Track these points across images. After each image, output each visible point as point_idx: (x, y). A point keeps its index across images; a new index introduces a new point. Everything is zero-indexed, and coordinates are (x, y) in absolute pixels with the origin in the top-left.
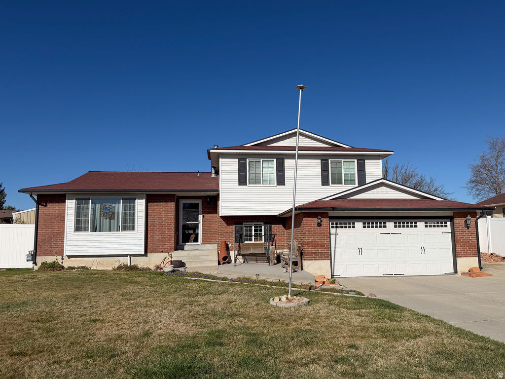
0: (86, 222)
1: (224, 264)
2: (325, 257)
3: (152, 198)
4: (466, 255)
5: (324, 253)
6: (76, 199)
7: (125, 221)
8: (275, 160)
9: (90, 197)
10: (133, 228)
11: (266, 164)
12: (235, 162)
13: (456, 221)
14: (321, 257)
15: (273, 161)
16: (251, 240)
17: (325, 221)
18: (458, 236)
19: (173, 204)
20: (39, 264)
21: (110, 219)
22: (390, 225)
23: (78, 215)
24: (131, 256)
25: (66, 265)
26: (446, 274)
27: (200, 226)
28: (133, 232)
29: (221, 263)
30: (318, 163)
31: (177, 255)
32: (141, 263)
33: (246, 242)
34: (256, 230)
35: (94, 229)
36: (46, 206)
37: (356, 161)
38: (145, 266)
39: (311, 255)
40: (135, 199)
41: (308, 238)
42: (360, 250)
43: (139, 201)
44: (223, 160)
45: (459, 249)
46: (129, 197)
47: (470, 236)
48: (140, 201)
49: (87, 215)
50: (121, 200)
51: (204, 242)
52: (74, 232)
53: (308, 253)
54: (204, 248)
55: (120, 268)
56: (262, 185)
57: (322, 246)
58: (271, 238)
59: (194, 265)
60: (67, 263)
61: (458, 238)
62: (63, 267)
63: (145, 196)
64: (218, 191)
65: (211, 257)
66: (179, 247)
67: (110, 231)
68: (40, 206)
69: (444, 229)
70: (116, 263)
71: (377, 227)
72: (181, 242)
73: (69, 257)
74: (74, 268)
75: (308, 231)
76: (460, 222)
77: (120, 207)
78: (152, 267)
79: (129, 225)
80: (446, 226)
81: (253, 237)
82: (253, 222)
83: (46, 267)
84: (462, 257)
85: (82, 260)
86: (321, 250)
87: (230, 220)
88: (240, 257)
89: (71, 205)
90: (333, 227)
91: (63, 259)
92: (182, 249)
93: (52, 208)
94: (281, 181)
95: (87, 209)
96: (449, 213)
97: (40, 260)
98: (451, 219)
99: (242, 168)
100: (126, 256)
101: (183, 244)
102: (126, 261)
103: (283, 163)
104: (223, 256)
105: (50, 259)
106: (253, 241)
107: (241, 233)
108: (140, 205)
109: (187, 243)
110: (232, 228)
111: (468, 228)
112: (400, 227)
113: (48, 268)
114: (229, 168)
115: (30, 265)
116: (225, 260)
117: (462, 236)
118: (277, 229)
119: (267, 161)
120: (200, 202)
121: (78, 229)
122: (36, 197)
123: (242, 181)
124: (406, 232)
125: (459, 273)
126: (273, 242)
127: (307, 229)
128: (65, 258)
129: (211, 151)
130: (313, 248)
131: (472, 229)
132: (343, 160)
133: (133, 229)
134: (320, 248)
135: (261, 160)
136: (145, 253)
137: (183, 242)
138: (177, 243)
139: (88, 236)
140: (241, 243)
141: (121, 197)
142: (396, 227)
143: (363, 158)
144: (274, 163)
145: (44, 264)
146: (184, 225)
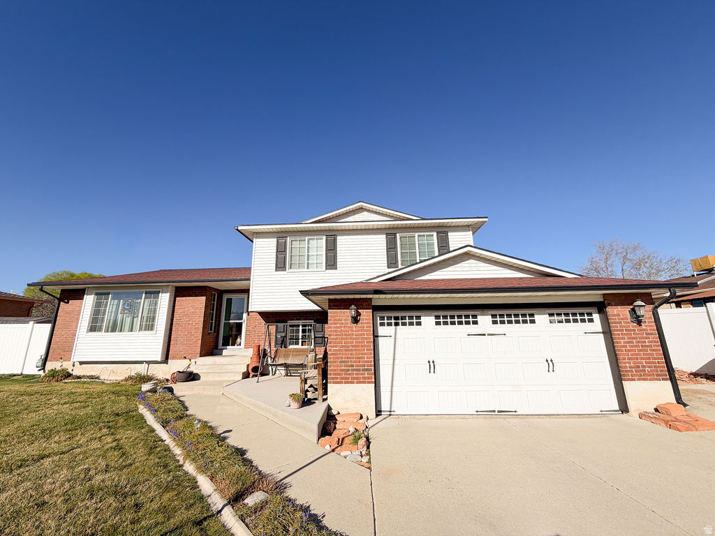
0: (103, 320)
1: (254, 376)
2: (365, 378)
3: (180, 292)
4: (643, 376)
5: (363, 370)
6: (97, 294)
7: (145, 319)
8: (324, 238)
9: (111, 291)
10: (150, 327)
11: (313, 243)
12: (272, 242)
13: (612, 310)
14: (357, 378)
15: (322, 239)
17: (366, 314)
18: (619, 338)
19: (203, 299)
20: (47, 372)
21: (133, 317)
22: (485, 320)
24: (149, 363)
25: (74, 373)
26: (603, 414)
27: (244, 326)
28: (150, 332)
29: (251, 375)
30: (381, 239)
31: (201, 363)
32: (159, 372)
33: (291, 347)
34: (304, 331)
35: (114, 329)
37: (435, 234)
39: (338, 374)
40: (157, 293)
41: (335, 343)
42: (432, 365)
43: (163, 294)
44: (258, 240)
45: (625, 364)
46: (153, 290)
47: (646, 338)
50: (144, 295)
51: (246, 347)
52: (87, 332)
53: (335, 370)
54: (245, 354)
56: (306, 270)
57: (359, 358)
58: (323, 341)
60: (78, 371)
61: (620, 343)
62: (71, 376)
63: (170, 289)
64: (249, 279)
66: (215, 351)
68: (61, 303)
69: (588, 326)
70: (127, 371)
72: (219, 346)
73: (81, 363)
75: (335, 331)
80: (591, 321)
81: (300, 341)
82: (300, 320)
83: (54, 374)
84: (634, 380)
85: (93, 367)
86: (358, 366)
89: (89, 300)
90: (382, 324)
91: (74, 365)
92: (221, 354)
94: (331, 263)
96: (595, 296)
97: (49, 366)
99: (281, 250)
100: (141, 362)
101: (223, 348)
102: (141, 369)
103: (335, 241)
104: (254, 366)
106: (300, 346)
108: (165, 299)
109: (228, 347)
111: (639, 323)
112: (502, 322)
114: (264, 250)
115: (38, 371)
116: (257, 370)
117: (630, 338)
119: (313, 239)
120: (245, 296)
121: (93, 328)
123: (281, 265)
124: (515, 332)
125: (634, 413)
127: (335, 327)
128: (77, 364)
129: (240, 228)
130: (344, 362)
131: (648, 325)
132: (416, 235)
133: (153, 330)
134: (355, 362)
135: (307, 238)
136: (164, 359)
137: (223, 345)
138: (216, 346)
139: (102, 337)
140: (283, 348)
141: (144, 290)
142: (495, 322)
143: (446, 230)
144: (323, 242)
145: (50, 371)
146: (227, 325)
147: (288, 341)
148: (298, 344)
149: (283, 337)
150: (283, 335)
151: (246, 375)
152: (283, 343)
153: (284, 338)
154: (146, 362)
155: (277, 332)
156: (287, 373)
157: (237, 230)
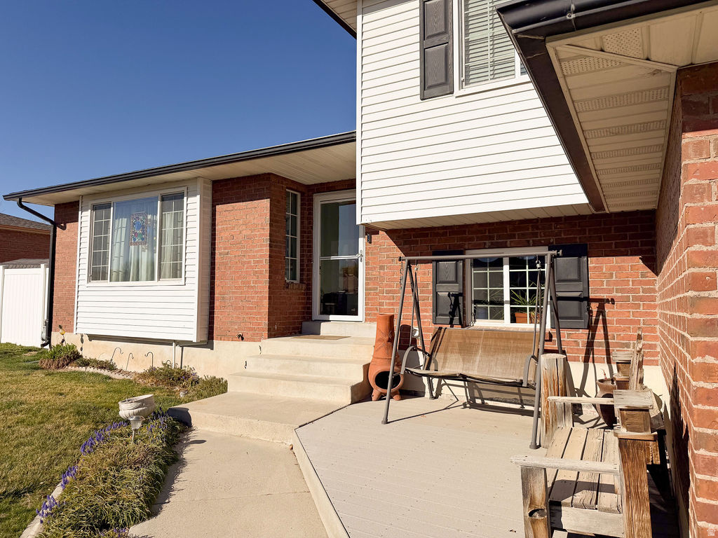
3: (221, 191)
6: (94, 208)
9: (113, 200)
10: (176, 272)
19: (266, 205)
25: (85, 355)
27: (362, 268)
28: (178, 282)
36: (65, 227)
40: (180, 197)
43: (190, 200)
46: (173, 190)
50: (159, 202)
51: (363, 317)
52: (89, 281)
60: (89, 351)
63: (200, 186)
68: (58, 229)
72: (315, 313)
73: (92, 337)
85: (106, 346)
89: (85, 217)
91: (82, 341)
92: (315, 332)
95: (108, 228)
97: (55, 339)
101: (324, 317)
104: (380, 369)
109: (332, 317)
121: (97, 274)
128: (86, 339)
133: (180, 276)
136: (205, 338)
137: (321, 312)
138: (307, 314)
139: (109, 290)
140: (458, 327)
141: (158, 193)
145: (59, 348)
146: (328, 267)
147: (470, 307)
148: (501, 317)
149: (456, 296)
150: (456, 289)
151: (361, 394)
152: (455, 311)
153: (457, 302)
154: (178, 343)
155: (436, 280)
156: (473, 398)
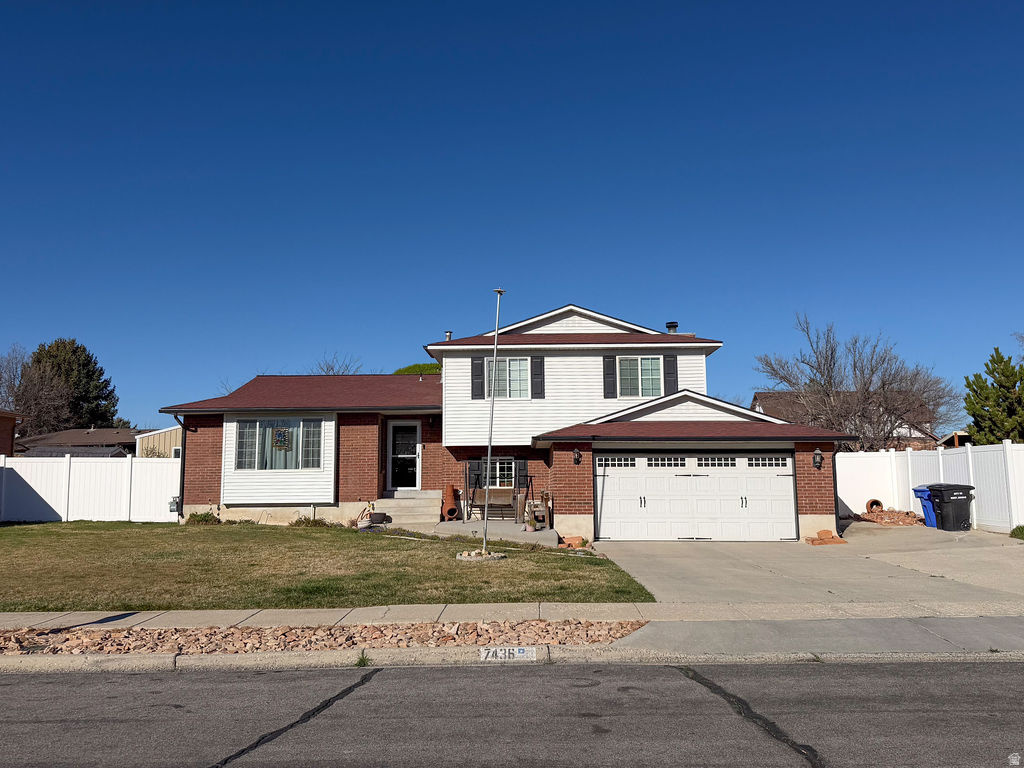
0: (252, 454)
1: (450, 520)
2: (585, 510)
3: (344, 419)
4: (814, 510)
5: (584, 503)
6: (238, 421)
7: (306, 454)
8: (529, 358)
9: (258, 419)
10: (317, 464)
11: (515, 365)
12: (466, 363)
13: (800, 456)
14: (578, 510)
15: (526, 360)
16: (494, 484)
17: (587, 456)
18: (801, 480)
19: (375, 428)
20: (187, 517)
21: (286, 451)
22: (691, 462)
23: (241, 445)
24: (316, 505)
25: (223, 518)
26: (782, 541)
27: (419, 462)
28: (317, 470)
29: (446, 518)
30: (598, 363)
31: (382, 506)
32: (330, 516)
33: (485, 487)
34: (502, 469)
35: (263, 466)
36: (196, 431)
37: (661, 357)
38: (335, 522)
39: (563, 507)
40: (321, 420)
41: (560, 480)
42: (643, 501)
44: (448, 360)
46: (313, 417)
47: (823, 480)
48: (328, 423)
49: (253, 445)
50: (301, 423)
51: (425, 487)
52: (235, 470)
54: (424, 496)
55: (299, 523)
56: (509, 399)
57: (580, 493)
58: (525, 481)
59: (404, 521)
60: (225, 515)
61: (801, 483)
62: (219, 521)
63: (335, 416)
64: (441, 408)
65: (431, 509)
66: (385, 493)
67: (286, 468)
68: (188, 433)
69: (780, 470)
70: (294, 515)
71: (670, 465)
72: (389, 487)
73: (228, 506)
74: (235, 522)
75: (560, 471)
76: (806, 457)
77: (299, 432)
78: (346, 523)
79: (312, 460)
80: (784, 465)
81: (498, 480)
82: (499, 455)
83: (195, 519)
84: (807, 514)
85: (245, 511)
86: (580, 500)
87: (461, 453)
88: (476, 511)
89: (230, 430)
90: (600, 465)
91: (219, 509)
92: (393, 497)
93: (204, 434)
94: (538, 391)
95: (254, 434)
96: (789, 445)
97: (188, 510)
98: (791, 452)
99: (477, 373)
100: (308, 505)
101: (393, 489)
102: (308, 512)
103: (542, 362)
104: (450, 508)
105: (201, 509)
106: (498, 487)
107: (479, 473)
108: (328, 429)
109: (399, 488)
110: (462, 466)
111: (819, 468)
112: (707, 465)
113: (199, 522)
115: (174, 517)
116: (452, 514)
117: (808, 480)
118: (535, 466)
119: (516, 360)
120: (418, 424)
121: (240, 465)
122: (181, 418)
123: (478, 392)
124: (717, 473)
125: (802, 540)
126: (528, 487)
127: (559, 468)
128: (223, 507)
129: (429, 348)
130: (567, 497)
131: (826, 470)
132: (639, 357)
133: (319, 466)
134: (577, 497)
135: (508, 359)
136: (334, 501)
137: (393, 486)
138: (386, 487)
139: (254, 475)
140: (478, 489)
141: (302, 419)
142: (700, 465)
143: (674, 353)
144: (528, 363)
145: (193, 516)
146: (395, 460)
147: (483, 481)
149: (478, 476)
154: (312, 505)
155: (470, 470)
157: (427, 350)
